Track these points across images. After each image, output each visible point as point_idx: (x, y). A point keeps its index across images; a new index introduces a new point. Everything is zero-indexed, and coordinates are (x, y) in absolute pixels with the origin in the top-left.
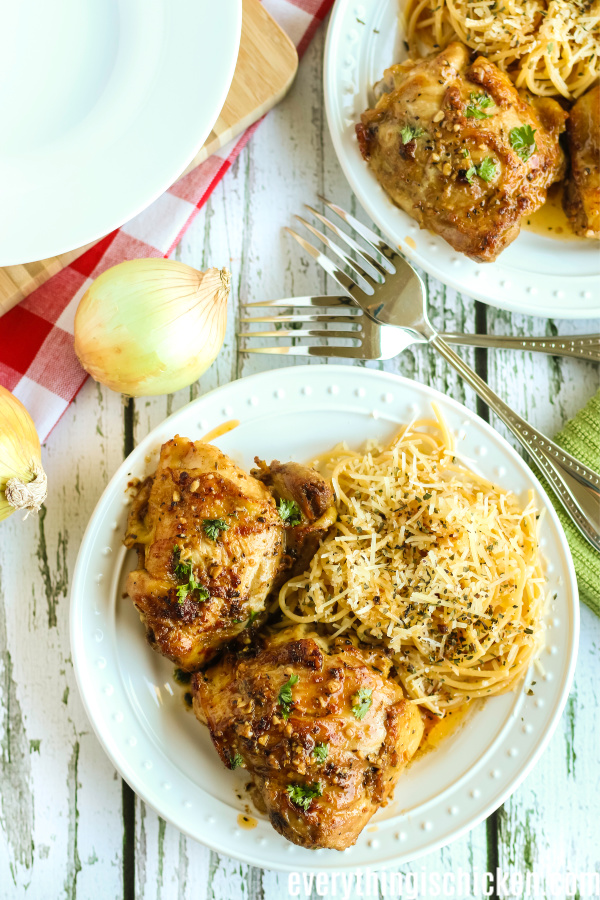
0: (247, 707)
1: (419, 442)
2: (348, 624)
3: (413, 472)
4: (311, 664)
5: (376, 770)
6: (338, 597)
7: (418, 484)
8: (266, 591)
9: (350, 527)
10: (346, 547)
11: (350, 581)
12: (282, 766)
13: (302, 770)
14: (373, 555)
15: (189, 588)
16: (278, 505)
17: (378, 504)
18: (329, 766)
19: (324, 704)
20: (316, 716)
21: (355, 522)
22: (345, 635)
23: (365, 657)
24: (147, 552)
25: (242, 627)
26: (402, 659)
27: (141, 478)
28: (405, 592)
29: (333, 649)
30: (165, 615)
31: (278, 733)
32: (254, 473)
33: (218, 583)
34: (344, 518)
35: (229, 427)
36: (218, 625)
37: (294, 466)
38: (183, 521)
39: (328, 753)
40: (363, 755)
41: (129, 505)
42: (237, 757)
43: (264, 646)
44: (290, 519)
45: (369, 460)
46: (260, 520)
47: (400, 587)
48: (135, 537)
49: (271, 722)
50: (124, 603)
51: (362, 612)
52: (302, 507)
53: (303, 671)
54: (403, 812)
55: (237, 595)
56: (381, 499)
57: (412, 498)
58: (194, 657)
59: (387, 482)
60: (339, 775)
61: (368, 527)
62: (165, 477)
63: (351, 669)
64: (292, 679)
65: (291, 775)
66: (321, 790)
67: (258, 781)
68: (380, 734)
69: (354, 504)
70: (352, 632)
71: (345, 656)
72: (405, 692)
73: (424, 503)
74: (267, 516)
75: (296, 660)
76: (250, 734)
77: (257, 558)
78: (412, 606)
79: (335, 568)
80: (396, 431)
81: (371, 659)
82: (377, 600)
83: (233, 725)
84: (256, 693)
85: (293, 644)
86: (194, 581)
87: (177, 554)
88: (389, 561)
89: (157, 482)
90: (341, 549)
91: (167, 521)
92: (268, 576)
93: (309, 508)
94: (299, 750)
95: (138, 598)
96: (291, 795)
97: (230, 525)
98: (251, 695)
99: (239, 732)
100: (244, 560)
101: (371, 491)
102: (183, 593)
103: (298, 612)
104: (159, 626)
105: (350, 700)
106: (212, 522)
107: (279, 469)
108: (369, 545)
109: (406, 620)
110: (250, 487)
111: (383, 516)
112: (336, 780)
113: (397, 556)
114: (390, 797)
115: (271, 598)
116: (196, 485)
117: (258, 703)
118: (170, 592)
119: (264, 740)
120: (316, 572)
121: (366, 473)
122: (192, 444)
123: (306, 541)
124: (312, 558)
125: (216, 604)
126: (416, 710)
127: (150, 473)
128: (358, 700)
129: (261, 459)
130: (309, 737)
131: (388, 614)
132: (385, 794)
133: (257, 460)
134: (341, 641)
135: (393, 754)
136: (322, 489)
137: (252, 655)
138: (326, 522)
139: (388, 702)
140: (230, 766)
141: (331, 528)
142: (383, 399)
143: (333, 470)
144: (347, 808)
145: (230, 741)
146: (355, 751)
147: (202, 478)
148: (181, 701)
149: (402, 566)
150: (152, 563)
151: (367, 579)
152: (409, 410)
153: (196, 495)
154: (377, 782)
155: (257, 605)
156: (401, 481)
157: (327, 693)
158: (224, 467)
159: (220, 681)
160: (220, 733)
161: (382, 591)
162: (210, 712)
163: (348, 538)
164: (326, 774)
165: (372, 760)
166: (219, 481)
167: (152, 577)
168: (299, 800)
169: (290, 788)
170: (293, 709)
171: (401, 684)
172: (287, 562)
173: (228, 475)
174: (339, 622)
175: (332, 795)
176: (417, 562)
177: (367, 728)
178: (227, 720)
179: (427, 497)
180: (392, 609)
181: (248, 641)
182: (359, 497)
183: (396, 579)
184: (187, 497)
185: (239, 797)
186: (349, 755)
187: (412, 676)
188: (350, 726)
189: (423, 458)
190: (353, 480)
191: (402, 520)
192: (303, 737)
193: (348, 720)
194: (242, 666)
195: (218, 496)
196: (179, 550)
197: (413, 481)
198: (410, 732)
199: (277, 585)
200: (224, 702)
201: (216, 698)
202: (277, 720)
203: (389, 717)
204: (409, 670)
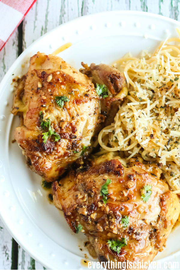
0: (83, 198)
1: (171, 50)
2: (136, 151)
3: (168, 67)
4: (117, 173)
5: (155, 230)
6: (130, 136)
7: (171, 73)
8: (91, 135)
9: (135, 98)
10: (133, 108)
11: (137, 127)
12: (104, 229)
13: (115, 231)
14: (149, 112)
15: (49, 134)
16: (96, 87)
17: (150, 84)
18: (130, 229)
19: (126, 195)
20: (121, 201)
21: (138, 95)
22: (135, 157)
23: (147, 168)
24: (25, 116)
25: (78, 155)
26: (167, 169)
27: (20, 77)
28: (167, 131)
29: (129, 164)
30: (36, 150)
31: (101, 211)
32: (81, 71)
33: (64, 131)
34: (132, 93)
35: (66, 47)
36: (66, 154)
37: (103, 65)
38: (44, 98)
39: (129, 221)
40: (148, 222)
41: (14, 91)
42: (79, 226)
43: (91, 165)
44: (102, 94)
45: (144, 62)
46: (86, 95)
47: (164, 129)
48: (18, 108)
49: (97, 206)
50: (13, 145)
51: (144, 144)
52: (109, 87)
53: (113, 177)
54: (171, 254)
55: (75, 137)
56: (151, 82)
57: (168, 80)
58: (53, 173)
59: (154, 73)
60: (136, 234)
61: (145, 97)
62: (33, 75)
63: (140, 175)
64: (108, 181)
65: (109, 235)
66: (126, 242)
67: (91, 240)
68: (157, 210)
69: (136, 85)
70: (139, 155)
71: (136, 168)
72: (170, 188)
73: (175, 83)
74: (89, 93)
75: (109, 171)
76: (86, 213)
77: (85, 116)
78: (171, 139)
79: (128, 120)
80: (158, 45)
81: (150, 169)
82: (152, 136)
83: (76, 208)
84: (88, 190)
85: (108, 163)
86: (52, 130)
87: (41, 116)
88: (157, 115)
89: (28, 78)
90: (130, 109)
91: (35, 98)
92: (92, 127)
93: (112, 88)
94: (113, 220)
95: (21, 141)
96: (110, 245)
97: (70, 99)
98: (85, 191)
99: (80, 212)
100: (78, 118)
101: (146, 78)
102: (46, 137)
103: (109, 145)
104: (33, 156)
105: (139, 191)
106: (59, 98)
107: (96, 68)
108: (146, 107)
109: (169, 147)
110: (80, 78)
111: (153, 91)
112: (134, 236)
113: (162, 112)
114: (164, 246)
115: (94, 139)
116: (50, 78)
117: (89, 195)
118: (38, 137)
119: (94, 216)
120: (118, 123)
121: (142, 68)
122: (47, 56)
123: (112, 107)
124: (115, 115)
125: (64, 143)
126: (176, 197)
127: (24, 74)
128: (144, 192)
129: (84, 63)
130: (118, 213)
131: (158, 144)
132: (161, 244)
133: (83, 64)
134: (133, 160)
135: (165, 221)
136: (119, 77)
137: (84, 170)
138: (122, 95)
139: (161, 192)
140: (76, 231)
141: (125, 99)
142: (150, 27)
143: (124, 68)
144: (141, 251)
145: (75, 217)
146: (143, 220)
147: (54, 74)
148: (47, 199)
149: (165, 118)
150: (28, 122)
151: (146, 125)
152: (164, 33)
153: (50, 83)
154: (157, 237)
155: (86, 142)
156: (162, 71)
157: (127, 188)
158: (65, 67)
159: (67, 185)
160: (69, 214)
161: (154, 131)
162: (63, 202)
163: (134, 104)
164: (129, 233)
165: (153, 224)
166: (62, 75)
167: (28, 129)
168: (114, 248)
169: (109, 242)
170: (109, 198)
171: (167, 183)
172: (102, 118)
173: (67, 72)
174: (132, 150)
175: (132, 245)
176: (172, 115)
177: (150, 207)
178: (73, 206)
179: (176, 79)
180: (160, 140)
181: (82, 163)
182: (139, 82)
183: (162, 124)
184: (45, 85)
185: (81, 250)
186: (141, 222)
187: (173, 178)
188: (140, 206)
189: (173, 59)
190: (136, 73)
191: (163, 92)
192: (114, 213)
193: (139, 203)
194: (79, 176)
195: (62, 84)
196: (42, 114)
197: (168, 71)
198: (173, 209)
199: (97, 132)
200: (71, 197)
201: (66, 195)
202: (100, 204)
203: (162, 200)
204: (171, 175)
